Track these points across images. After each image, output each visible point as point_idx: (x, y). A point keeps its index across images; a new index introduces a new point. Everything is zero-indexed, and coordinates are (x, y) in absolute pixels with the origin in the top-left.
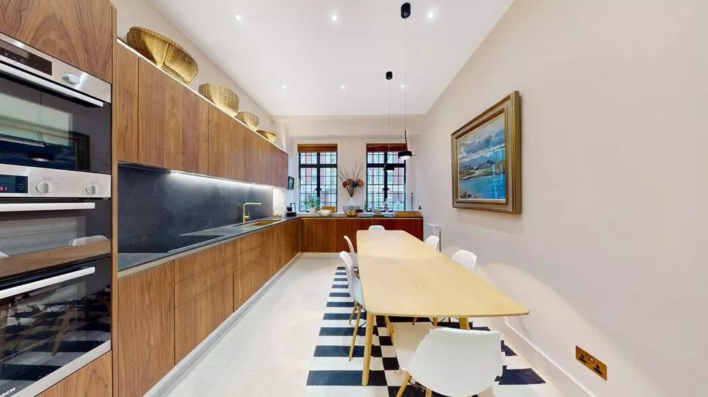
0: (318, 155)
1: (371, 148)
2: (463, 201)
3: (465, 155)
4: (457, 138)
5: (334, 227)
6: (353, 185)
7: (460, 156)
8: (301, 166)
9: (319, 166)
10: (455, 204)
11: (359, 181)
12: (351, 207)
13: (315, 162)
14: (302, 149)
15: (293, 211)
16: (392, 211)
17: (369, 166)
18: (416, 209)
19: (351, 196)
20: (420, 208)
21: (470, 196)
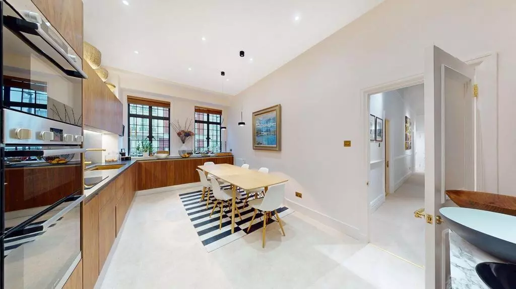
0: (150, 108)
1: (198, 110)
2: (258, 146)
3: (259, 124)
4: (256, 115)
5: (172, 167)
6: (185, 135)
7: (257, 125)
8: (130, 115)
9: (151, 117)
10: (254, 148)
11: (190, 132)
12: (184, 151)
13: (147, 113)
14: (132, 100)
15: (127, 156)
16: (212, 153)
17: (196, 121)
18: (228, 151)
19: (183, 143)
20: (231, 150)
21: (261, 144)
